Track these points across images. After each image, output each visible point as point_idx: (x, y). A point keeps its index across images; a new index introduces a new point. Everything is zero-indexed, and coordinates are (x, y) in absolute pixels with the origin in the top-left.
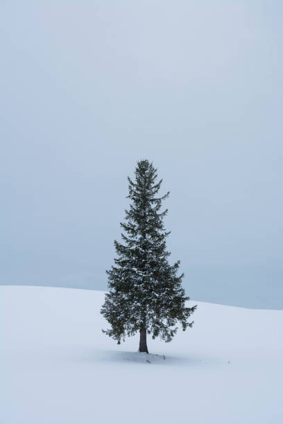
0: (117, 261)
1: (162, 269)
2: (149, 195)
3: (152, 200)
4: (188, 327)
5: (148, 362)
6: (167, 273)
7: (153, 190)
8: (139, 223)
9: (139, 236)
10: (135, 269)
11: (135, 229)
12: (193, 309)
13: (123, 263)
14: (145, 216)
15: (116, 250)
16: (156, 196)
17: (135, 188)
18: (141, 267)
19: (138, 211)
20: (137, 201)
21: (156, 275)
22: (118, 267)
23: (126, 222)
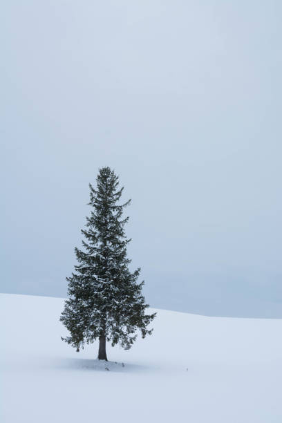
0: (77, 268)
1: (122, 277)
2: (110, 202)
3: (114, 208)
4: (147, 335)
5: (108, 370)
6: (127, 280)
7: (115, 197)
8: (100, 229)
9: (100, 243)
10: (95, 276)
11: (96, 236)
12: (152, 317)
13: (84, 270)
14: (106, 224)
15: (76, 257)
16: (117, 204)
17: (96, 196)
18: (102, 274)
19: (99, 218)
20: (98, 208)
21: (116, 282)
22: (79, 274)
23: (87, 229)
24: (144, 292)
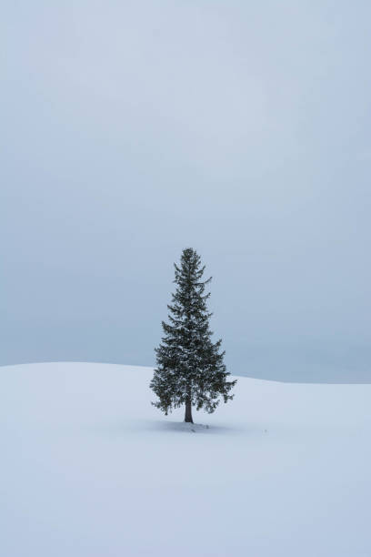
0: (165, 340)
1: (205, 348)
2: (193, 279)
3: (196, 285)
4: (229, 400)
5: (193, 431)
6: (210, 351)
7: (197, 275)
8: (184, 305)
9: (184, 317)
10: (181, 347)
11: (181, 310)
12: (233, 383)
13: (170, 342)
14: (190, 300)
15: (163, 330)
16: (200, 281)
17: (180, 274)
18: (187, 345)
19: (183, 294)
20: (182, 285)
21: (200, 353)
22: (166, 345)
23: (173, 305)
24: (225, 361)
